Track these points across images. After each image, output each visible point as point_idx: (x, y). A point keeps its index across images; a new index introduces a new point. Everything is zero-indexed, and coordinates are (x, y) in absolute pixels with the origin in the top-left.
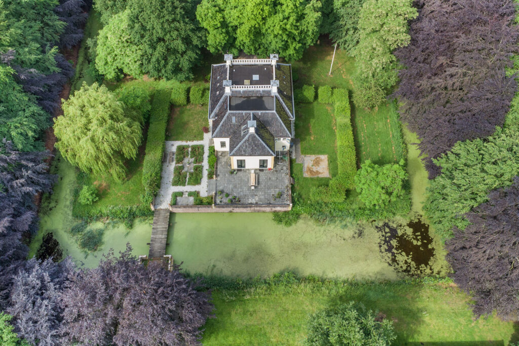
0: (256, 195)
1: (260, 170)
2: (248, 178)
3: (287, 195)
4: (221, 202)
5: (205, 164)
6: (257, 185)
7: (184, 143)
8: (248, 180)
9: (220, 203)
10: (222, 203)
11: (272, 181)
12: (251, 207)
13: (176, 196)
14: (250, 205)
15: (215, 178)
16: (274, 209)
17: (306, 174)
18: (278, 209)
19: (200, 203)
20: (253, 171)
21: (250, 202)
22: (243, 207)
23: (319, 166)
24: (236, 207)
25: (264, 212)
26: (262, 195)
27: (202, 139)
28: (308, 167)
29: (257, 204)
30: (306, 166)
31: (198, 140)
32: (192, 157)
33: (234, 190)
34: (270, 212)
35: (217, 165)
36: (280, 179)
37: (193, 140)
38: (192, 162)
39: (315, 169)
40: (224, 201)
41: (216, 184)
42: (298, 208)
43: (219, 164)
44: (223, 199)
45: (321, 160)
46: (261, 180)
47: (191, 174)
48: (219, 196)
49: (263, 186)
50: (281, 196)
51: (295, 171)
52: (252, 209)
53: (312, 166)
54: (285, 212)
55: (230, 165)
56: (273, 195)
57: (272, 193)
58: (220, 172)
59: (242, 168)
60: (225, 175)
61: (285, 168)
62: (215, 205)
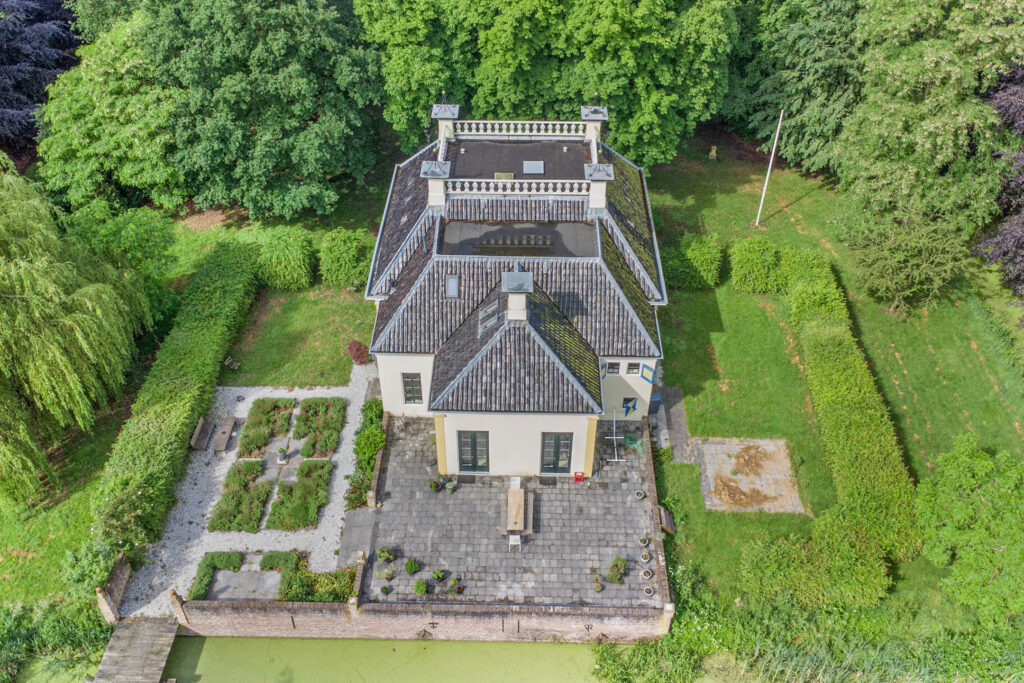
0: (526, 570)
1: (543, 481)
2: (498, 507)
3: (651, 573)
4: (387, 591)
5: (346, 460)
6: (530, 531)
7: (281, 393)
8: (498, 513)
9: (381, 597)
10: (392, 597)
11: (589, 519)
12: (503, 614)
13: (215, 569)
14: (503, 608)
15: (371, 503)
16: (599, 627)
17: (716, 501)
18: (615, 627)
19: (303, 592)
20: (516, 483)
21: (501, 595)
22: (474, 614)
23: (758, 474)
24: (446, 614)
25: (557, 640)
26: (552, 570)
27: (345, 382)
28: (718, 477)
29: (529, 606)
30: (710, 472)
31: (329, 385)
32: (299, 436)
33: (441, 548)
34: (584, 642)
35: (385, 458)
36: (620, 512)
37: (312, 385)
38: (296, 452)
39: (745, 483)
40: (401, 589)
41: (376, 525)
42: (696, 625)
43: (392, 458)
44: (394, 582)
45: (766, 456)
46: (545, 516)
47: (289, 490)
48: (380, 568)
49: (553, 536)
50: (626, 574)
51: (673, 490)
52: (511, 622)
53: (735, 473)
54: (643, 642)
55: (434, 463)
56: (593, 570)
57: (590, 564)
58: (394, 485)
59: (478, 474)
60: (413, 494)
61: (635, 476)
62: (360, 604)
